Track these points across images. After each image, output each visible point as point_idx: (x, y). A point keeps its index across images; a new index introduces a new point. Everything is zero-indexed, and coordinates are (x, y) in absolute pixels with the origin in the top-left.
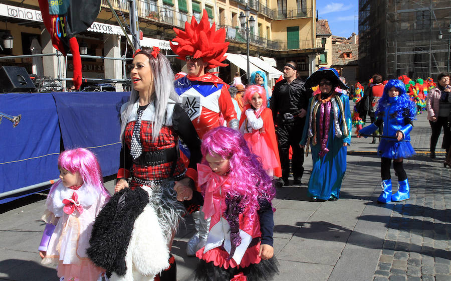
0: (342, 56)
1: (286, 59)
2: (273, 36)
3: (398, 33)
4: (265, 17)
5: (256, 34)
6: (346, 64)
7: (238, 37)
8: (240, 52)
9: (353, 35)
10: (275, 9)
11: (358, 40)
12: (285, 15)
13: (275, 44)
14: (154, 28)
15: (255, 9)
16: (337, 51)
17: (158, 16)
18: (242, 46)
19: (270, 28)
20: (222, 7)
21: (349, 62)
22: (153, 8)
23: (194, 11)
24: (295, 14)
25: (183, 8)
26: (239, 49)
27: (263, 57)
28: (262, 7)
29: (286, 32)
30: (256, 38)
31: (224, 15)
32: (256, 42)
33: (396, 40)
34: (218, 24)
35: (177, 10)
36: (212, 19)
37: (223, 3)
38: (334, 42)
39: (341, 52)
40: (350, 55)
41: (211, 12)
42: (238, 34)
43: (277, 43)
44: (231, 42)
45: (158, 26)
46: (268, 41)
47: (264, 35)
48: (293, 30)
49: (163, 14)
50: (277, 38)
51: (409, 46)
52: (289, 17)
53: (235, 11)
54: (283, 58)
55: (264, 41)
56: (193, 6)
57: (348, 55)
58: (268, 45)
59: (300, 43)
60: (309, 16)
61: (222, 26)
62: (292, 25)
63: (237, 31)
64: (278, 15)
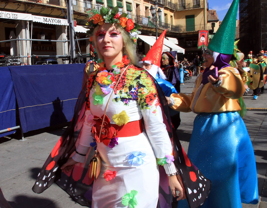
2: (176, 22)
4: (170, 9)
5: (163, 22)
7: (150, 24)
8: (151, 34)
10: (177, 3)
11: (238, 23)
12: (184, 7)
13: (177, 28)
15: (162, 3)
18: (153, 30)
19: (173, 17)
20: (138, 3)
22: (89, 6)
24: (192, 6)
25: (110, 5)
26: (151, 32)
27: (168, 38)
28: (167, 2)
29: (185, 19)
30: (163, 24)
31: (139, 8)
32: (163, 27)
34: (135, 15)
35: (106, 6)
36: (131, 11)
37: (139, 1)
41: (130, 7)
42: (149, 22)
44: (145, 27)
46: (172, 26)
47: (169, 22)
48: (190, 18)
50: (177, 24)
52: (187, 8)
53: (147, 6)
54: (183, 38)
55: (169, 26)
56: (117, 3)
58: (172, 28)
59: (196, 27)
60: (202, 7)
61: (138, 16)
62: (189, 14)
63: (149, 20)
64: (179, 7)
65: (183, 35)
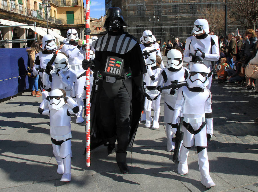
0: (96, 29)
2: (58, 16)
3: (128, 17)
4: (54, 5)
5: (48, 15)
6: (99, 33)
7: (38, 16)
8: (39, 26)
9: (102, 17)
10: (59, 1)
12: (65, 4)
13: (59, 21)
16: (93, 26)
18: (40, 22)
19: (56, 11)
21: (101, 33)
24: (71, 4)
26: (39, 24)
27: (53, 29)
29: (66, 14)
30: (49, 17)
31: (29, 2)
32: (49, 19)
33: (127, 21)
34: (26, 8)
38: (91, 21)
39: (95, 27)
40: (101, 28)
41: (21, 1)
42: (38, 15)
43: (61, 20)
44: (35, 19)
46: (56, 19)
47: (53, 16)
48: (70, 13)
50: (60, 18)
51: (134, 24)
52: (67, 6)
53: (36, 1)
54: (64, 30)
55: (53, 19)
57: (99, 28)
58: (55, 21)
59: (75, 21)
60: (79, 5)
61: (28, 9)
62: (70, 10)
63: (38, 13)
64: (61, 4)
65: (64, 27)
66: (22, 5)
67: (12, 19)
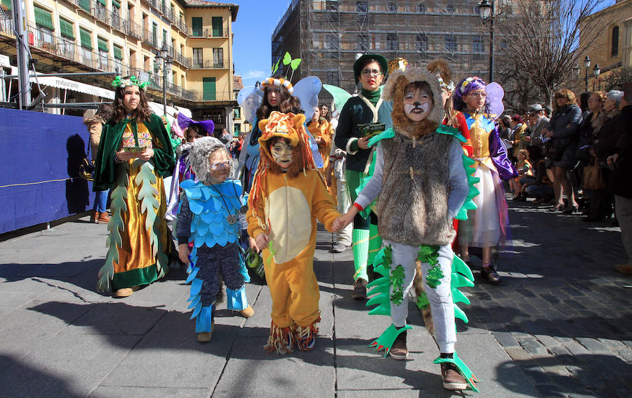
1: (201, 111)
2: (188, 86)
4: (180, 65)
5: (170, 82)
8: (153, 99)
10: (191, 58)
12: (202, 65)
13: (190, 94)
14: (50, 62)
15: (169, 55)
17: (54, 48)
18: (155, 93)
19: (185, 77)
20: (133, 48)
22: (48, 38)
23: (100, 49)
24: (211, 64)
25: (86, 44)
26: (152, 96)
27: (178, 108)
28: (177, 54)
29: (202, 82)
30: (170, 86)
31: (135, 56)
32: (171, 90)
34: (128, 66)
35: (80, 44)
37: (135, 45)
41: (120, 53)
42: (151, 80)
43: (193, 93)
45: (54, 61)
46: (183, 90)
47: (179, 84)
48: (209, 81)
49: (62, 47)
50: (192, 88)
52: (205, 67)
53: (148, 55)
54: (198, 110)
55: (179, 90)
56: (99, 43)
58: (183, 95)
59: (217, 95)
60: (226, 67)
61: (132, 68)
62: (208, 75)
63: (150, 76)
64: (194, 64)
65: (199, 104)
66: (121, 60)
67: (100, 85)
